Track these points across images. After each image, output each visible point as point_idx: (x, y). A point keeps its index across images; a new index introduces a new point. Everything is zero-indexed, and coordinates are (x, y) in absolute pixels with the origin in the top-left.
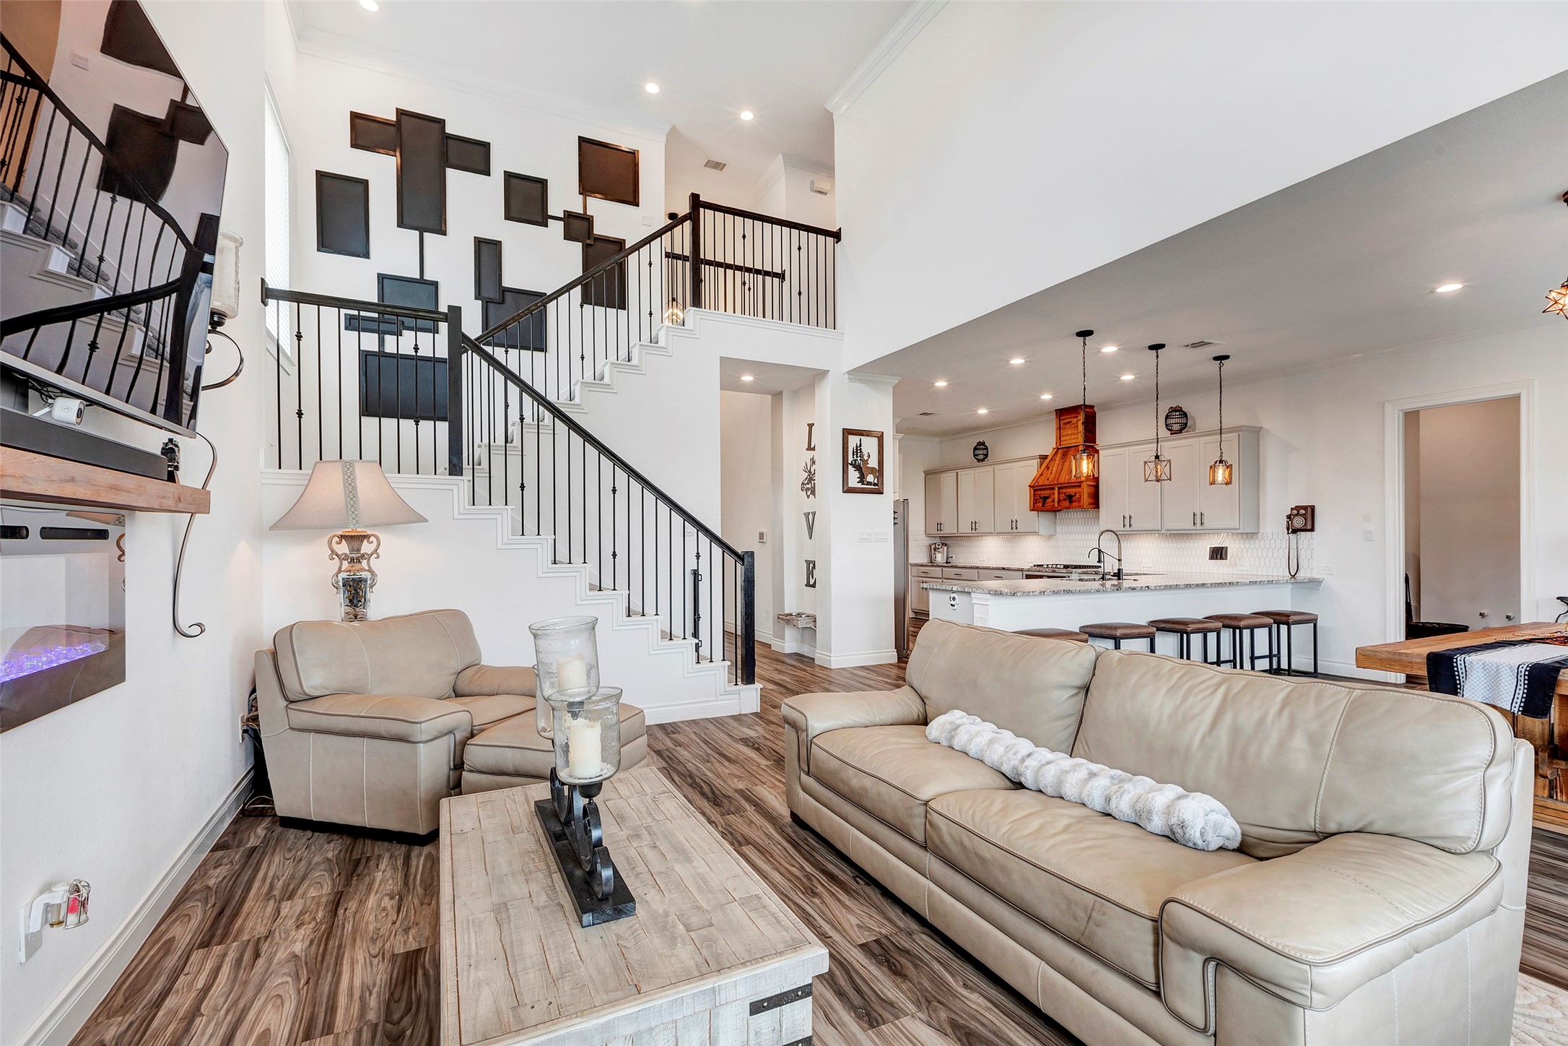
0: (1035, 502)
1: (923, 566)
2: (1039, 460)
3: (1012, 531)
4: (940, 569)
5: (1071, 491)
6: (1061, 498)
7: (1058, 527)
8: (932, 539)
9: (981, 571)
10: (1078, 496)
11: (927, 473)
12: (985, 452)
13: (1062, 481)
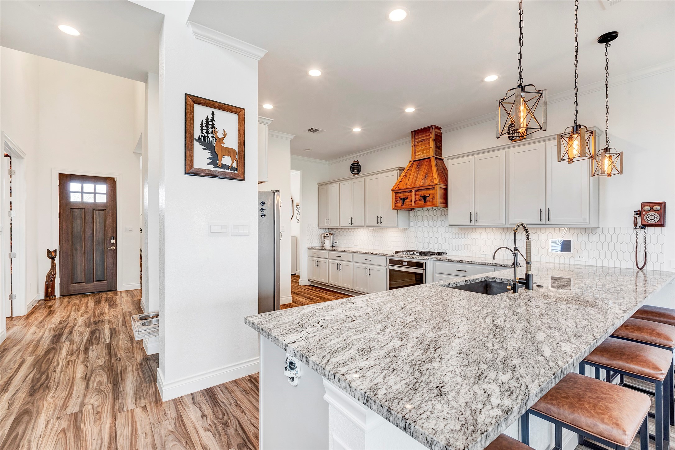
0: (397, 202)
1: (315, 249)
2: (398, 171)
3: (377, 225)
4: (327, 252)
5: (426, 193)
6: (417, 199)
7: (411, 222)
8: (325, 230)
9: (355, 255)
10: (431, 197)
11: (320, 185)
12: (358, 168)
13: (418, 185)
